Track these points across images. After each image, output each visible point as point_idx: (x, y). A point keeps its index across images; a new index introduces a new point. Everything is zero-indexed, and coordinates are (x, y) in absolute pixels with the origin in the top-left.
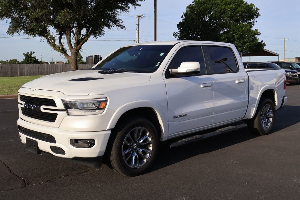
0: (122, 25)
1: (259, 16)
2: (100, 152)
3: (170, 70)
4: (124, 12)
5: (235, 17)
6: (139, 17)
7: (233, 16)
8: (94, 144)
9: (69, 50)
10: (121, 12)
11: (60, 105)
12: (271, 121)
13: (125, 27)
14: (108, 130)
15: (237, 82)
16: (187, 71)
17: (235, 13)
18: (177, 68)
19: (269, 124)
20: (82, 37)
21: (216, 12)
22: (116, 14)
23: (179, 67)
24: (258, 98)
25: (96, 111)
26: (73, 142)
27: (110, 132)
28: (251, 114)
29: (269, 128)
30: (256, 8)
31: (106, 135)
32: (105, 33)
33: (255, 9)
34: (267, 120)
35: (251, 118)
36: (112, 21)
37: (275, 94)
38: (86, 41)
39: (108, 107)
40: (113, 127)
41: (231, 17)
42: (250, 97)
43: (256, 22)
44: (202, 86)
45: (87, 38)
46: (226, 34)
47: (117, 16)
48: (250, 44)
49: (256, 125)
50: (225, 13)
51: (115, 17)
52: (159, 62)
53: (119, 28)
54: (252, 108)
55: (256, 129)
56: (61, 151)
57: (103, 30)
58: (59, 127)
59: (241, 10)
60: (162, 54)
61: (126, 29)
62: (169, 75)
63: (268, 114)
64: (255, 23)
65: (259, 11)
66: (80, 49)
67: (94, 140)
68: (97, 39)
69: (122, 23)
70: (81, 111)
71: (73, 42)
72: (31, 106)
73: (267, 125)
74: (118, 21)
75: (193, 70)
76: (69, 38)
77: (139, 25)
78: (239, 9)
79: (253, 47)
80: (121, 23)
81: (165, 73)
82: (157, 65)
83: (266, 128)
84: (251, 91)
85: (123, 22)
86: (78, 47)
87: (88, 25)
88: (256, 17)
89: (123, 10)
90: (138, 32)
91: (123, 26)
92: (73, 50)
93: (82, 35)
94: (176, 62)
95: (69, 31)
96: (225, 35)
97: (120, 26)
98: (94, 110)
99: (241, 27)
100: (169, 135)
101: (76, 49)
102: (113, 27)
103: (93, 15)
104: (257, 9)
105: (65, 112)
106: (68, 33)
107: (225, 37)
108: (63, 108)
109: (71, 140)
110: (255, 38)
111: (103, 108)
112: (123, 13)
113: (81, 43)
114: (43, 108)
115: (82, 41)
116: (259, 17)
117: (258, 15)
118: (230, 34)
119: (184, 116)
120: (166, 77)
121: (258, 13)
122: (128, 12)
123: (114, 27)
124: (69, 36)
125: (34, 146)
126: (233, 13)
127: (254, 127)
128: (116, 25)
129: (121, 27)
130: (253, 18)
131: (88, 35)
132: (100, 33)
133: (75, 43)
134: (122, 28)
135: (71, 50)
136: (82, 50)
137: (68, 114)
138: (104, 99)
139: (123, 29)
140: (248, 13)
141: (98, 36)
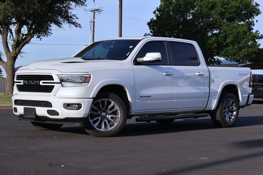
0: (76, 22)
1: (260, 13)
2: (85, 114)
3: (138, 59)
4: (81, 6)
5: (227, 15)
6: (94, 11)
7: (225, 13)
8: (81, 107)
9: (5, 54)
10: (76, 6)
11: (56, 79)
12: (235, 114)
13: (80, 24)
14: (91, 98)
15: (197, 74)
16: (151, 60)
17: (228, 8)
18: (143, 58)
19: (233, 117)
20: (23, 37)
21: (201, 6)
22: (70, 8)
23: (145, 56)
24: (219, 91)
25: (83, 84)
26: (66, 106)
27: (92, 100)
28: (212, 106)
29: (233, 121)
30: (256, 3)
31: (90, 101)
32: (52, 32)
33: (255, 5)
34: (230, 114)
35: (213, 109)
36: (62, 17)
37: (238, 90)
38: (27, 43)
39: (91, 82)
40: (95, 96)
41: (222, 14)
42: (212, 89)
43: (257, 21)
44: (164, 74)
45: (29, 38)
46: (215, 37)
47: (70, 11)
48: (248, 51)
49: (218, 117)
50: (214, 8)
51: (67, 11)
52: (129, 53)
53: (73, 26)
54: (213, 100)
55: (218, 121)
56: (56, 113)
57: (50, 28)
58: (55, 96)
59: (235, 4)
60: (131, 47)
61: (81, 28)
62: (136, 63)
63: (231, 108)
64: (255, 23)
65: (259, 7)
66: (20, 52)
67: (81, 105)
68: (41, 40)
69: (76, 20)
70: (72, 83)
71: (11, 43)
72: (31, 82)
73: (230, 118)
74: (71, 17)
75: (156, 59)
76: (5, 38)
77: (94, 22)
78: (232, 3)
79: (252, 55)
80: (74, 20)
81: (134, 61)
82: (127, 55)
83: (230, 121)
84: (212, 83)
85: (77, 18)
86: (17, 50)
87: (30, 22)
88: (256, 16)
89: (78, 4)
90: (92, 32)
91: (78, 24)
92: (10, 54)
93: (22, 34)
94: (142, 53)
95: (6, 28)
96: (214, 39)
97: (74, 23)
98: (82, 83)
99: (235, 27)
100: (136, 111)
101: (14, 53)
102: (63, 24)
103: (41, 9)
104: (257, 5)
105: (60, 84)
106: (5, 31)
107: (213, 41)
108: (59, 81)
109: (64, 104)
110: (256, 42)
111: (88, 82)
112: (79, 7)
113: (22, 45)
114: (42, 83)
115: (22, 42)
116: (259, 15)
117: (258, 13)
118: (221, 37)
119: (148, 96)
120: (135, 65)
121: (259, 9)
122: (85, 7)
123: (65, 25)
124: (6, 36)
125: (32, 112)
126: (225, 8)
127: (217, 119)
128: (68, 22)
129: (75, 25)
130: (251, 16)
131: (31, 35)
132: (46, 32)
133: (13, 45)
134: (77, 26)
135: (7, 54)
136: (21, 54)
137: (62, 86)
138: (88, 76)
139: (78, 28)
140: (246, 9)
141: (42, 36)
